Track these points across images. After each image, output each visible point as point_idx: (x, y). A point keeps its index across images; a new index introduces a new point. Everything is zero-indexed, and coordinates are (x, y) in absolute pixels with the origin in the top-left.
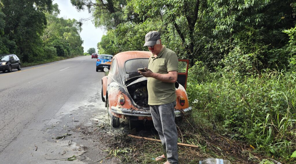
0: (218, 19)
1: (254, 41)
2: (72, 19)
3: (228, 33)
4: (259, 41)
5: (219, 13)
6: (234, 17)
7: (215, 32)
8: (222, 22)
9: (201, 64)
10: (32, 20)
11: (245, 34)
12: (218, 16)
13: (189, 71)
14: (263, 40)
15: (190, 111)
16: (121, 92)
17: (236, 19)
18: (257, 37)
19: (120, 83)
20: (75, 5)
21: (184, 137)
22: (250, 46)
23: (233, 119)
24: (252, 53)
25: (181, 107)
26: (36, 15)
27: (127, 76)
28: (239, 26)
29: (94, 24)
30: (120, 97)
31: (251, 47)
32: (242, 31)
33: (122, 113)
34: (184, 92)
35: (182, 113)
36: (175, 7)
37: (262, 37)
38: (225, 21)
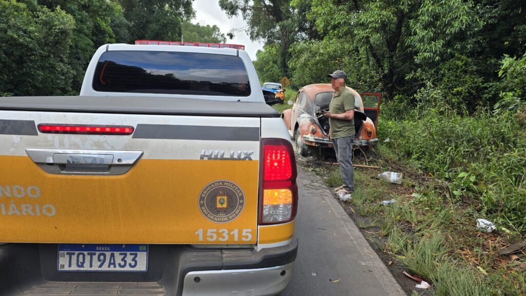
0: (422, 44)
1: (465, 72)
2: (211, 26)
3: (433, 62)
4: (472, 73)
5: (423, 37)
6: (442, 42)
7: (417, 60)
8: (427, 49)
9: (401, 98)
10: (163, 30)
11: (455, 64)
12: (421, 40)
13: (380, 107)
14: (477, 71)
15: (376, 142)
16: (312, 123)
17: (443, 46)
18: (470, 67)
19: (311, 114)
20: (225, 9)
21: (369, 162)
22: (460, 78)
23: (420, 154)
24: (462, 87)
25: (368, 138)
26: (170, 23)
27: (318, 108)
28: (447, 53)
29: (250, 36)
30: (312, 127)
31: (461, 80)
32: (451, 60)
33: (314, 141)
34: (372, 125)
35: (368, 143)
36: (370, 28)
37: (475, 68)
38: (430, 47)
